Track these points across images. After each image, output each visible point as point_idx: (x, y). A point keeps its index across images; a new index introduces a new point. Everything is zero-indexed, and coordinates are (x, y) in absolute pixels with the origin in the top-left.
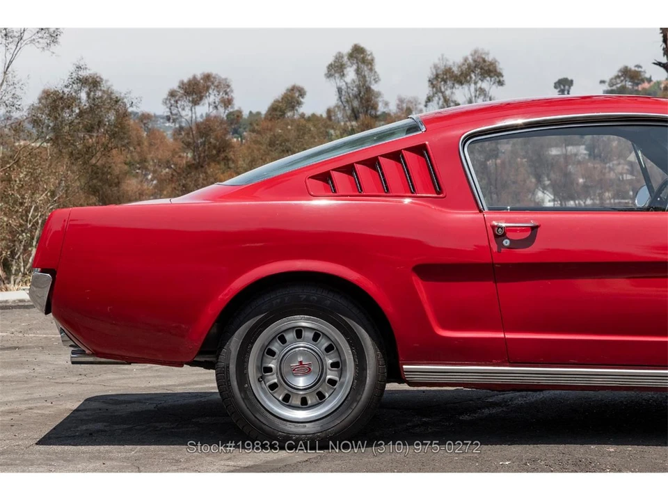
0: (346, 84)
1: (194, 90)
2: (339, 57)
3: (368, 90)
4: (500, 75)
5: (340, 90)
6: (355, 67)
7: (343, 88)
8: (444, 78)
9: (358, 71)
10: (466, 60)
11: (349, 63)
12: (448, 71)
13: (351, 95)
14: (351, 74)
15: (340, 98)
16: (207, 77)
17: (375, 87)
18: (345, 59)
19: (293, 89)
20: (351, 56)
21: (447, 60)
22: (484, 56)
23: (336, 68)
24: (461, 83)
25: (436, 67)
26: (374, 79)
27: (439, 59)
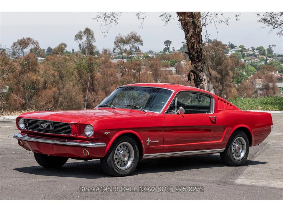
0: (83, 43)
1: (24, 43)
2: (80, 32)
3: (91, 45)
4: (141, 41)
5: (80, 45)
6: (86, 36)
7: (81, 44)
8: (120, 41)
9: (87, 38)
10: (128, 35)
11: (84, 35)
12: (122, 39)
13: (84, 47)
14: (84, 38)
15: (80, 48)
16: (29, 39)
17: (94, 44)
18: (83, 33)
19: (62, 44)
20: (85, 32)
21: (121, 35)
22: (135, 34)
23: (79, 37)
24: (127, 44)
25: (117, 37)
26: (94, 41)
27: (118, 35)
